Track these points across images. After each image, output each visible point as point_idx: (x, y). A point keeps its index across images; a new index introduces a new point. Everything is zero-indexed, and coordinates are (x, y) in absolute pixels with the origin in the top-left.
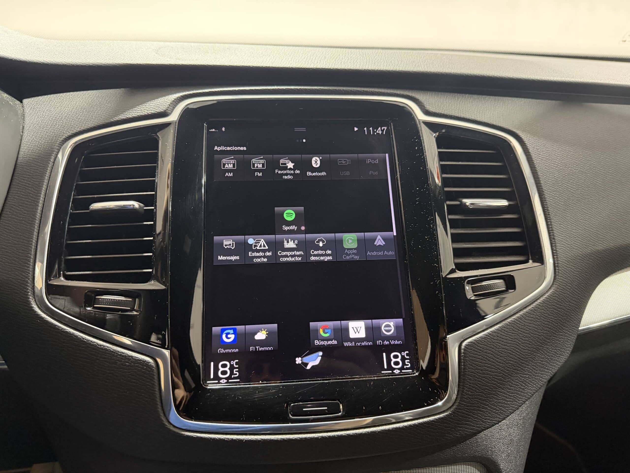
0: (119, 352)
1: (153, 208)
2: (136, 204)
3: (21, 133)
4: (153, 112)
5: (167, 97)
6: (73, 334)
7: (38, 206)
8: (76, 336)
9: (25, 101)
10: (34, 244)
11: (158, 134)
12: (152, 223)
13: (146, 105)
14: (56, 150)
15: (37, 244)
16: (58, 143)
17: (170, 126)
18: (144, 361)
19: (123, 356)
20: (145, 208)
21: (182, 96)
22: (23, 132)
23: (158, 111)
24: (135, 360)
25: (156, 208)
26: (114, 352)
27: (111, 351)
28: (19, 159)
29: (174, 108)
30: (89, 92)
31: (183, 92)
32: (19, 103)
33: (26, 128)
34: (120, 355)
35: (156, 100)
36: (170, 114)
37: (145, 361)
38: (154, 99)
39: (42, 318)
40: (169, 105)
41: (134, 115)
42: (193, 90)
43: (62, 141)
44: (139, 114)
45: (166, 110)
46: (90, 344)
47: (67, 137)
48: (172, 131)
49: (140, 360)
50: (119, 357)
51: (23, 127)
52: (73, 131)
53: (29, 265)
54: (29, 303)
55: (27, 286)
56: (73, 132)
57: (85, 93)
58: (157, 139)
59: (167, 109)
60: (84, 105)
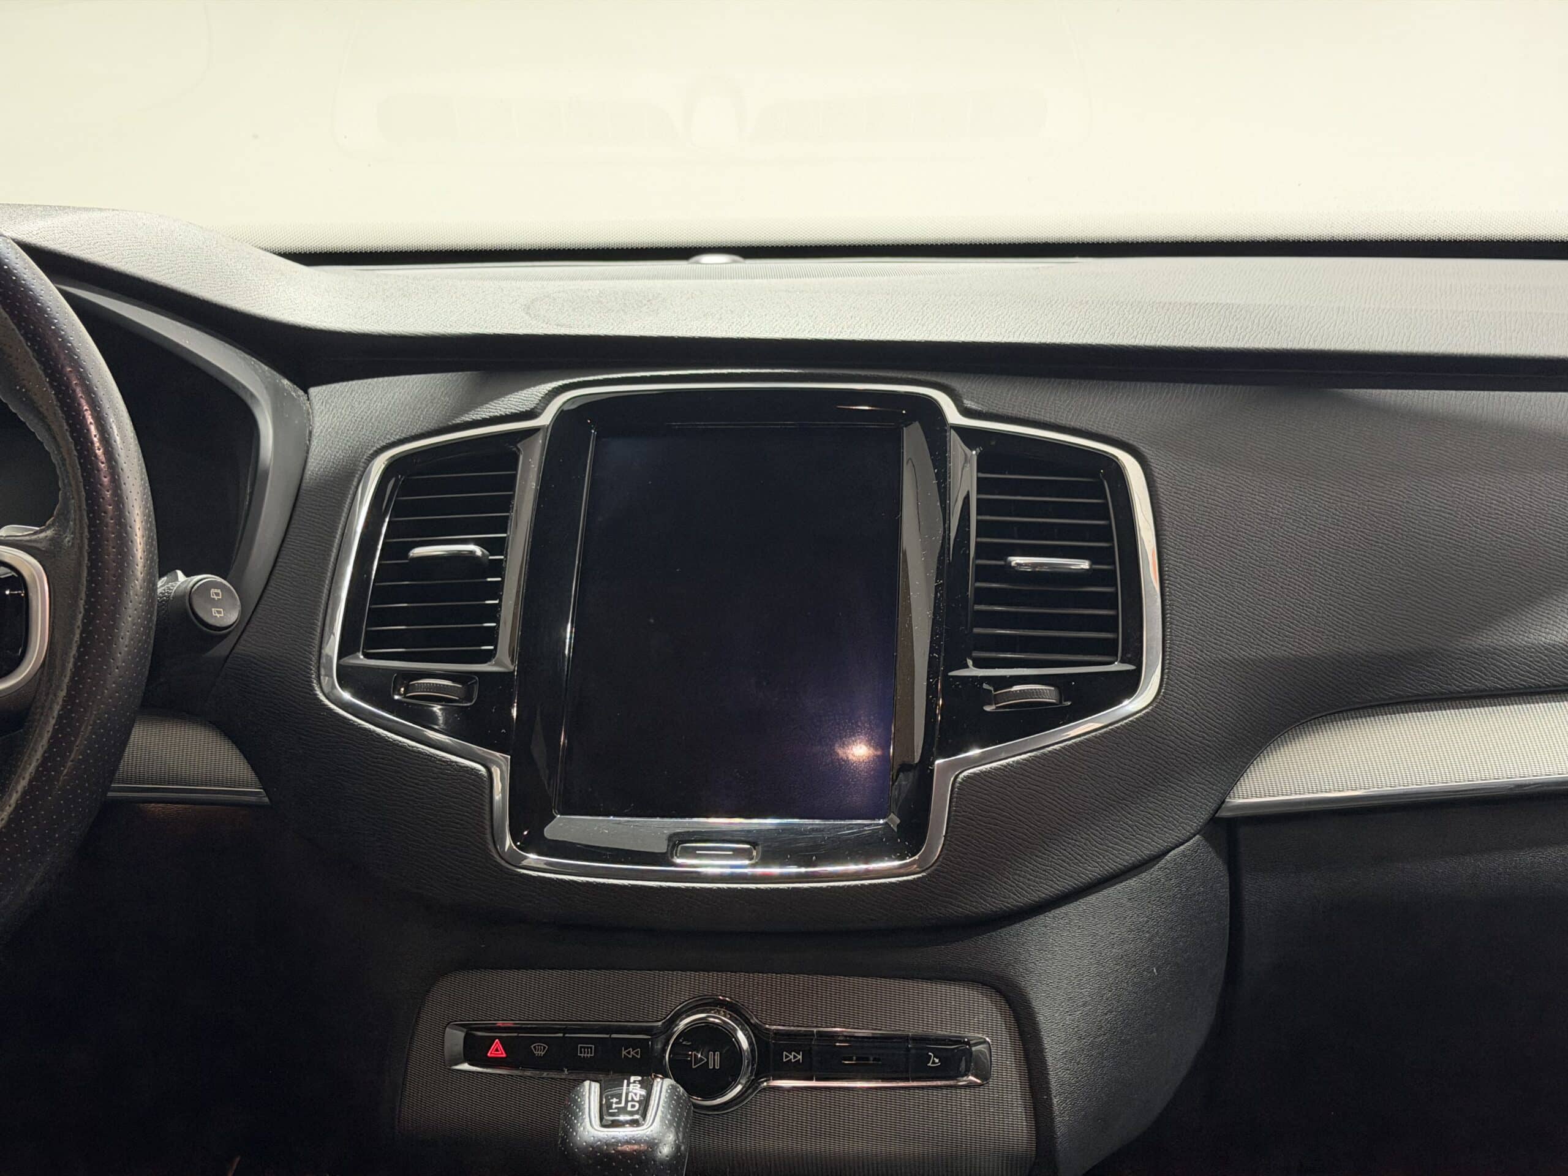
0: (438, 755)
1: (502, 557)
2: (478, 551)
3: (308, 442)
4: (513, 411)
5: (537, 387)
6: (374, 732)
7: (331, 551)
8: (378, 735)
9: (313, 391)
10: (322, 607)
11: (519, 445)
12: (499, 579)
13: (503, 401)
14: (362, 469)
15: (327, 608)
16: (365, 457)
17: (538, 433)
18: (473, 769)
19: (444, 761)
20: (491, 557)
21: (560, 386)
22: (309, 440)
23: (522, 410)
24: (460, 766)
25: (506, 557)
26: (431, 756)
27: (426, 755)
28: (304, 481)
29: (547, 405)
30: (414, 376)
31: (563, 379)
32: (303, 393)
33: (316, 432)
34: (439, 760)
35: (520, 393)
36: (540, 414)
37: (475, 769)
38: (517, 391)
39: (330, 710)
40: (540, 400)
41: (484, 416)
42: (579, 377)
43: (372, 454)
44: (492, 414)
45: (533, 409)
46: (397, 745)
47: (380, 449)
48: (541, 441)
49: (467, 767)
50: (438, 762)
51: (310, 432)
52: (389, 439)
53: (314, 634)
54: (313, 689)
55: (311, 665)
56: (388, 441)
57: (409, 379)
58: (516, 454)
59: (535, 407)
60: (406, 398)
